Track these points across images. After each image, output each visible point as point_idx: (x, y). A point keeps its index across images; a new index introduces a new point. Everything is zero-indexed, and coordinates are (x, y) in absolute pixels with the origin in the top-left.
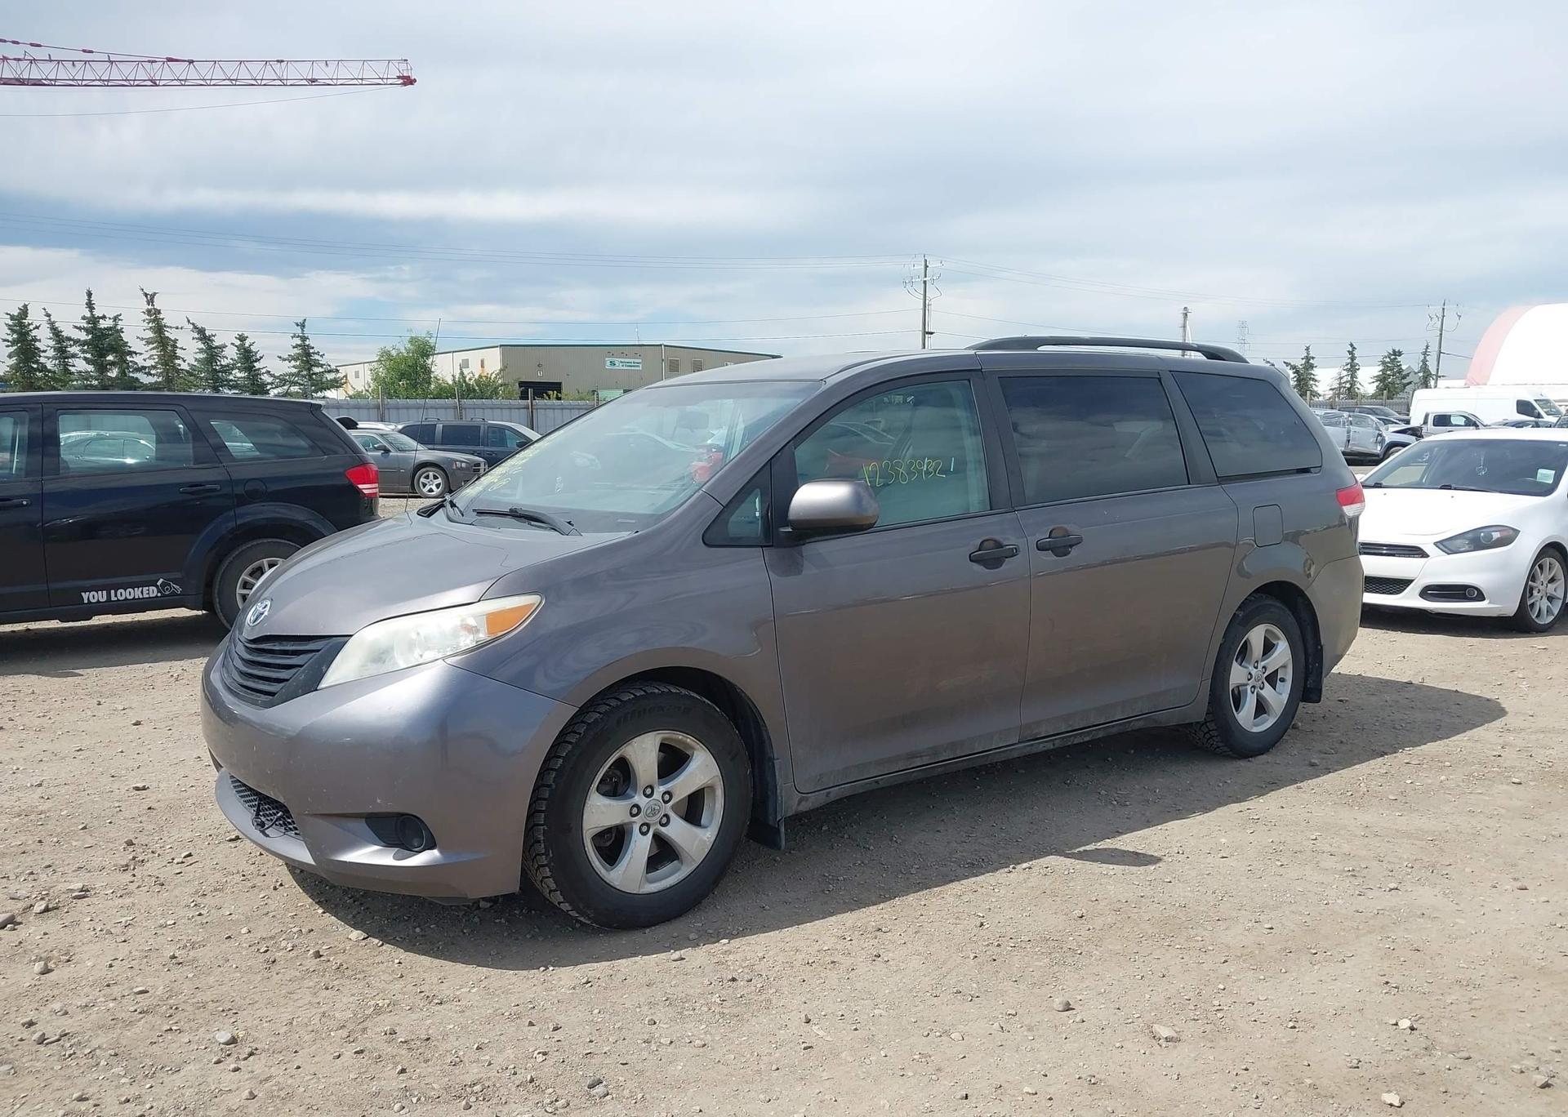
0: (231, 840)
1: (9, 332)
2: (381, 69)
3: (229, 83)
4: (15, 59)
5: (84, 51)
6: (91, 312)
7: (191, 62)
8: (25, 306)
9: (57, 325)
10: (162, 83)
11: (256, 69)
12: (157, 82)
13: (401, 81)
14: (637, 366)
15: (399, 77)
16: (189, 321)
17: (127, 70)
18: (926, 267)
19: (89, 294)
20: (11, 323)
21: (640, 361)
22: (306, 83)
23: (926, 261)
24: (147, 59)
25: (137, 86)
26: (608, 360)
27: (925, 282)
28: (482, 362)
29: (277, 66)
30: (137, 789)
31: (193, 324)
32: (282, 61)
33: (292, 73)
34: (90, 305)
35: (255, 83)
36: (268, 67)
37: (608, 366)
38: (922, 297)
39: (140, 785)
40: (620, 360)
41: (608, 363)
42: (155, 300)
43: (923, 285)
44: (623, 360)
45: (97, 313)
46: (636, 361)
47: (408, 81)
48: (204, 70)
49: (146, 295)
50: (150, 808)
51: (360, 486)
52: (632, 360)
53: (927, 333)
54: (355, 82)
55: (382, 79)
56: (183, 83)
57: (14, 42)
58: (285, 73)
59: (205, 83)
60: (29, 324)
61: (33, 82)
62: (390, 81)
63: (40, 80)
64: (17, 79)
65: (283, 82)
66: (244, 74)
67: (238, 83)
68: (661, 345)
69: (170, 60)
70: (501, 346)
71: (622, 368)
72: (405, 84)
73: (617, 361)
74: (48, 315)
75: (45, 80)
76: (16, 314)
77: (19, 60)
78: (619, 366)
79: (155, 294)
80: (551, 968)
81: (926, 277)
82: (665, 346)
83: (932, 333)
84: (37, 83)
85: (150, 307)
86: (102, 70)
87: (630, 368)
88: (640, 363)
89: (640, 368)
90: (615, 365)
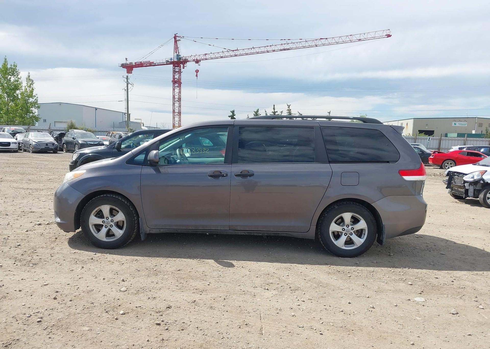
1: (254, 116)
2: (381, 34)
3: (336, 43)
4: (284, 44)
5: (300, 39)
6: (274, 110)
7: (327, 39)
8: (258, 109)
9: (267, 114)
10: (318, 45)
11: (344, 39)
12: (317, 45)
13: (387, 36)
15: (386, 35)
16: (298, 112)
17: (310, 43)
19: (274, 106)
20: (255, 113)
21: (467, 123)
22: (357, 40)
24: (315, 39)
25: (299, 48)
26: (453, 123)
28: (407, 124)
29: (350, 37)
31: (299, 113)
32: (352, 35)
33: (354, 38)
34: (274, 109)
35: (344, 42)
36: (348, 37)
37: (453, 125)
40: (458, 123)
41: (453, 124)
42: (290, 107)
44: (459, 123)
45: (276, 111)
47: (389, 36)
48: (330, 41)
49: (288, 105)
52: (463, 123)
54: (373, 38)
55: (365, 39)
56: (324, 45)
57: (284, 40)
58: (352, 39)
59: (330, 44)
60: (259, 114)
61: (287, 49)
62: (383, 37)
63: (289, 48)
64: (284, 49)
65: (351, 41)
66: (340, 40)
67: (339, 43)
68: (476, 118)
69: (321, 39)
70: (414, 118)
71: (459, 126)
72: (388, 37)
73: (457, 123)
74: (266, 111)
75: (290, 48)
76: (256, 111)
77: (285, 44)
79: (290, 105)
82: (477, 118)
84: (288, 49)
85: (288, 109)
86: (304, 44)
87: (462, 126)
88: (466, 124)
89: (466, 126)
90: (456, 124)
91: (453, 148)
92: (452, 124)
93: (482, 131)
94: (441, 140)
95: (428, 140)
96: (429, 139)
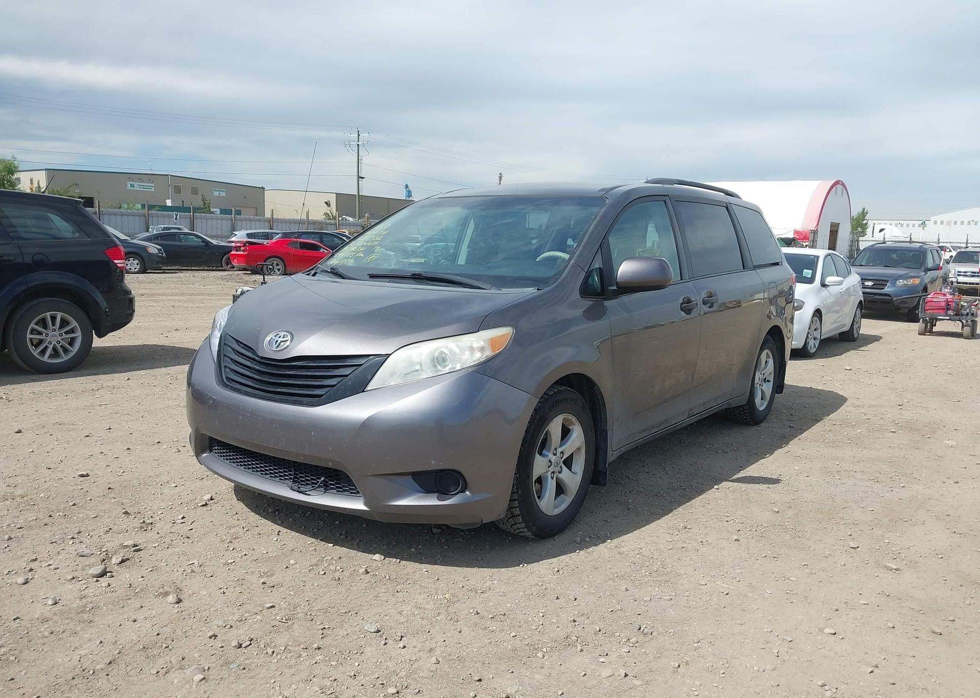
0: (203, 506)
14: (151, 189)
18: (359, 135)
23: (358, 131)
26: (129, 183)
27: (358, 145)
28: (32, 180)
30: (82, 476)
37: (128, 188)
38: (356, 154)
39: (85, 473)
40: (138, 183)
41: (129, 186)
43: (357, 147)
44: (139, 184)
46: (151, 185)
50: (109, 488)
51: (116, 261)
52: (148, 184)
53: (360, 178)
68: (168, 175)
70: (46, 169)
71: (140, 189)
73: (136, 184)
78: (137, 188)
80: (526, 565)
81: (358, 142)
83: (363, 178)
87: (145, 190)
88: (153, 186)
89: (153, 190)
90: (134, 187)
91: (236, 235)
92: (126, 185)
93: (183, 201)
94: (193, 219)
95: (174, 219)
96: (176, 216)
